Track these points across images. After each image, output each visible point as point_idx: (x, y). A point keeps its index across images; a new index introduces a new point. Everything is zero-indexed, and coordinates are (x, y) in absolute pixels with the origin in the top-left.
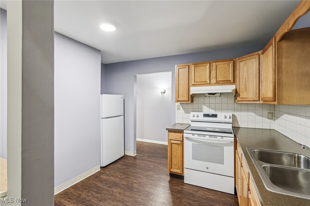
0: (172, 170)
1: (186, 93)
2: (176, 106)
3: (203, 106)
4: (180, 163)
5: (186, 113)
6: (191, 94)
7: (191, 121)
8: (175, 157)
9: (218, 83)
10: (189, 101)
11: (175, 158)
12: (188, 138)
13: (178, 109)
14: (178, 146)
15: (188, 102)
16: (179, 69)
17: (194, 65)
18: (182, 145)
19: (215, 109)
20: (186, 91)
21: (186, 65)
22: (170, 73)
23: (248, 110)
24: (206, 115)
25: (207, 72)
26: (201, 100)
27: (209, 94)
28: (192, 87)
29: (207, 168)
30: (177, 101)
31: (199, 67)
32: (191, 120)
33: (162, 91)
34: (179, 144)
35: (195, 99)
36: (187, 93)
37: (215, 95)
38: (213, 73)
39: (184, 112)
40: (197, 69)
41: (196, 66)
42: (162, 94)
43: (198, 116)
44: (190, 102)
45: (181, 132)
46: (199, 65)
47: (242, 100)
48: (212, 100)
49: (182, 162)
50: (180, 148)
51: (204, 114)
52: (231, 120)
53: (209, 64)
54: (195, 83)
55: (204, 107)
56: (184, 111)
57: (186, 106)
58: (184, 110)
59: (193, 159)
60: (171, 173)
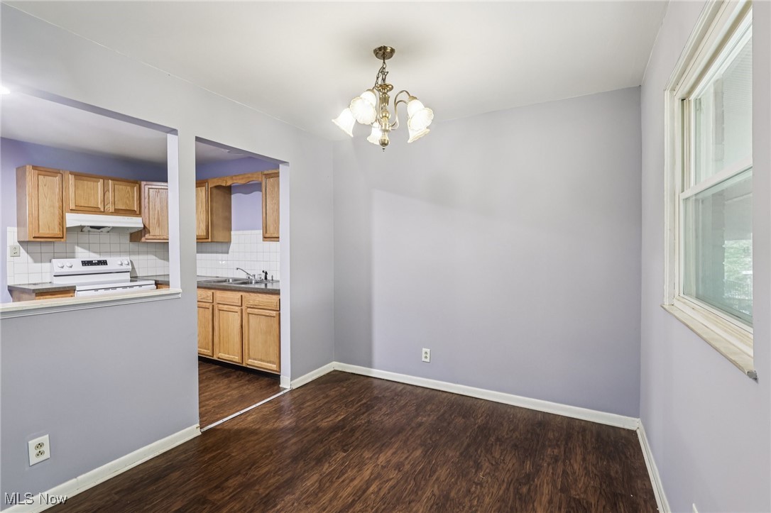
1: (57, 223)
2: (8, 248)
3: (76, 247)
5: (35, 261)
7: (54, 276)
9: (117, 212)
10: (63, 237)
13: (15, 254)
16: (40, 176)
17: (75, 175)
19: (100, 253)
20: (57, 220)
21: (55, 171)
23: (147, 253)
24: (85, 263)
25: (99, 192)
27: (92, 227)
28: (68, 212)
30: (35, 237)
31: (84, 180)
32: (53, 273)
36: (60, 224)
37: (101, 230)
38: (110, 195)
39: (30, 260)
40: (81, 182)
41: (78, 178)
43: (71, 266)
45: (70, 290)
46: (85, 178)
47: (155, 237)
48: (94, 237)
51: (82, 261)
52: (130, 267)
53: (101, 180)
54: (75, 208)
55: (78, 249)
56: (32, 257)
57: (35, 248)
58: (30, 256)
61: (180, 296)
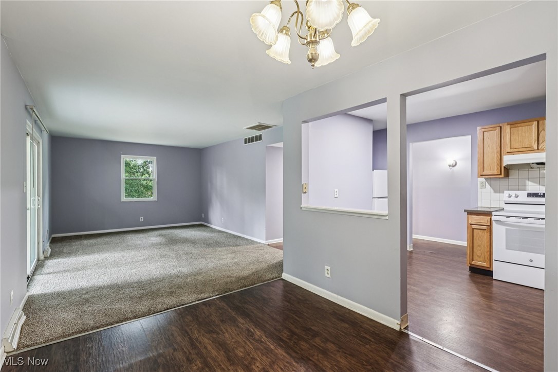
0: (473, 263)
1: (496, 164)
2: (479, 183)
3: (527, 181)
4: (487, 255)
5: (495, 192)
6: (504, 164)
7: (505, 203)
8: (479, 246)
10: (501, 174)
11: (479, 248)
12: (498, 222)
13: (483, 187)
14: (483, 232)
15: (500, 176)
16: (483, 132)
17: (510, 125)
18: (489, 231)
20: (496, 162)
21: (495, 125)
22: (469, 137)
24: (530, 195)
25: (533, 133)
26: (524, 173)
27: (538, 164)
28: (506, 155)
29: (531, 261)
30: (481, 175)
32: (504, 201)
33: (452, 162)
34: (485, 230)
35: (511, 173)
36: (498, 164)
39: (492, 191)
40: (514, 130)
41: (512, 126)
42: (451, 167)
43: (517, 196)
44: (503, 176)
45: (488, 214)
46: (519, 125)
49: (489, 253)
50: (486, 235)
51: (528, 193)
53: (536, 122)
54: (512, 150)
55: (529, 184)
57: (496, 183)
58: (492, 188)
59: (506, 249)
60: (472, 266)
61: (387, 218)
